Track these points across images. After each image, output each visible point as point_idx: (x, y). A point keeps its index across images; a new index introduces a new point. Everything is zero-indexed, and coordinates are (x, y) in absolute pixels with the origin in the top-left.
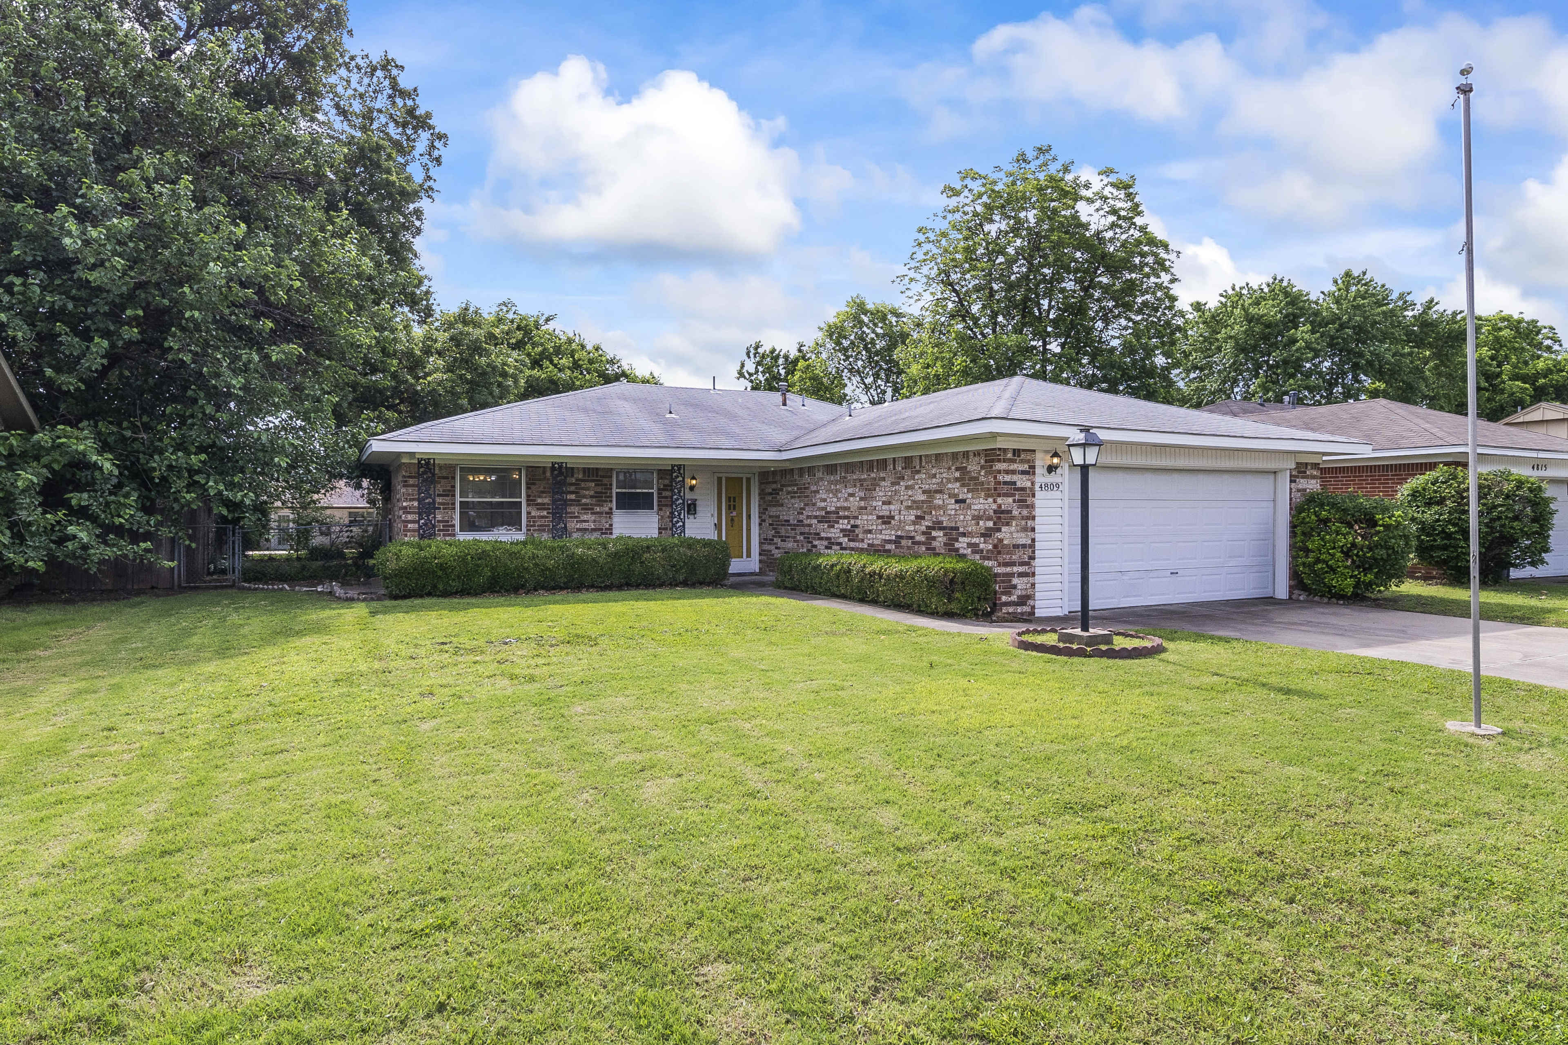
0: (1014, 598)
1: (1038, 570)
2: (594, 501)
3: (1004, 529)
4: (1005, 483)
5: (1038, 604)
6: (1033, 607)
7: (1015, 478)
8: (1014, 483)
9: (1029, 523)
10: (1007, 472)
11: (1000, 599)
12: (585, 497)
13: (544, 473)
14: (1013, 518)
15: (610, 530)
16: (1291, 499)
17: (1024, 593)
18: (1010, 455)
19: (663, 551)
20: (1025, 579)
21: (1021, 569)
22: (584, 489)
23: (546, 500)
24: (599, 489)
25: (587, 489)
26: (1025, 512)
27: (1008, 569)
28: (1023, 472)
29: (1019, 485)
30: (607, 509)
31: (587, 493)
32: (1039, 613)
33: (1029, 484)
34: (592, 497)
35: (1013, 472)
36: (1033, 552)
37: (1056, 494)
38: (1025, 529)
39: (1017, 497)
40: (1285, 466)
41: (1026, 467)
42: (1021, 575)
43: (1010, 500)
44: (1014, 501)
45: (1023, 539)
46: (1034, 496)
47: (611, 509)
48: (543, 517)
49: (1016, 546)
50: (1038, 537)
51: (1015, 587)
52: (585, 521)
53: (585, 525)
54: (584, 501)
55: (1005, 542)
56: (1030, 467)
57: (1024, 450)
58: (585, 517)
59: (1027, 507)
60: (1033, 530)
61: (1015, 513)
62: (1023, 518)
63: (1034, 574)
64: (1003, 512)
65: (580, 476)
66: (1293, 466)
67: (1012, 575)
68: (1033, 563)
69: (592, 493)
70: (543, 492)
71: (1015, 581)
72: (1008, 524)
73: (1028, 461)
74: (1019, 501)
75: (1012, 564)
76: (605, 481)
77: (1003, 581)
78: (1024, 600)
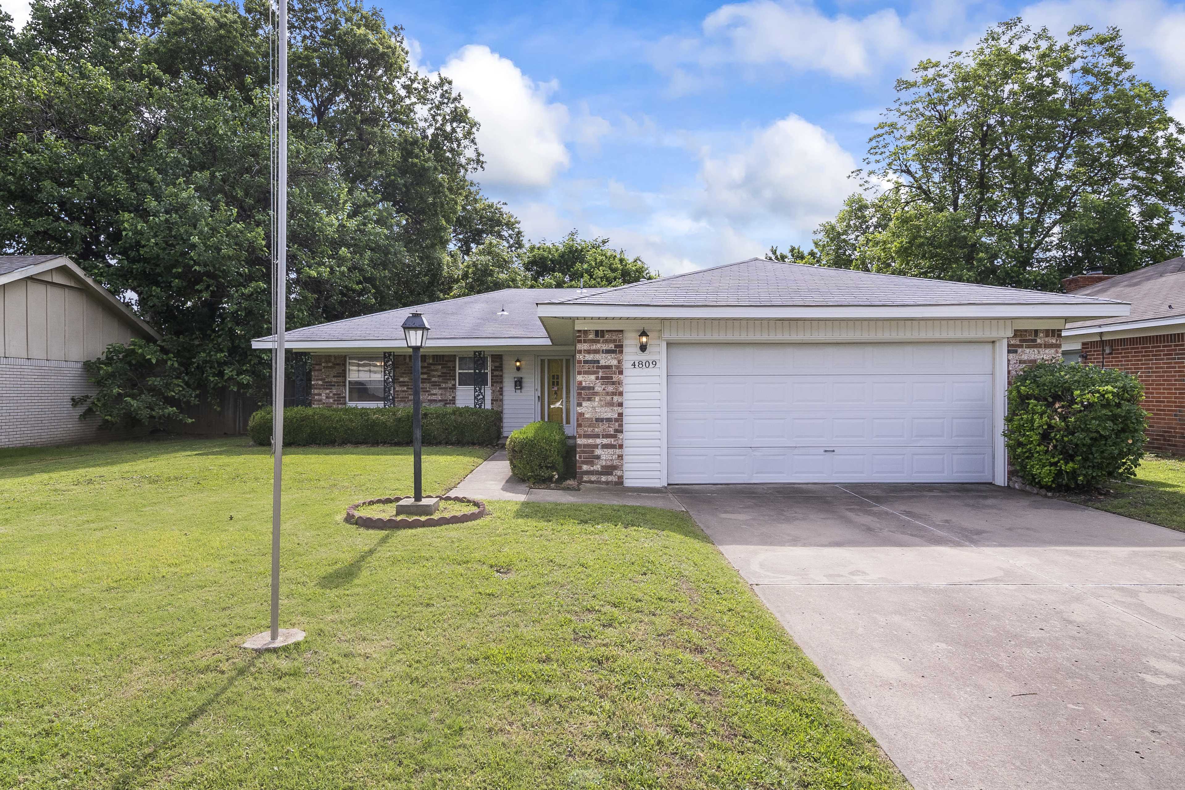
0: (597, 467)
1: (626, 443)
2: (441, 379)
3: (584, 404)
4: (586, 362)
5: (626, 475)
6: (621, 477)
7: (597, 357)
8: (598, 362)
9: (616, 398)
10: (589, 352)
11: (581, 468)
12: (434, 376)
13: (405, 359)
14: (596, 394)
15: (453, 401)
16: (1009, 372)
17: (609, 463)
18: (591, 336)
19: (437, 417)
20: (611, 451)
21: (605, 441)
22: (433, 370)
23: (406, 379)
24: (445, 371)
25: (436, 370)
26: (610, 389)
27: (590, 441)
28: (608, 352)
29: (602, 363)
30: (450, 385)
31: (435, 373)
32: (628, 483)
33: (614, 362)
34: (439, 376)
35: (596, 352)
36: (621, 425)
37: (651, 371)
38: (611, 404)
39: (600, 374)
40: (1002, 334)
41: (611, 346)
42: (605, 446)
43: (593, 377)
44: (597, 378)
45: (610, 413)
46: (621, 373)
47: (455, 385)
48: (404, 391)
49: (599, 420)
50: (626, 412)
51: (598, 457)
52: (434, 394)
53: (434, 397)
54: (433, 379)
55: (586, 416)
56: (616, 346)
57: (608, 331)
58: (434, 391)
59: (613, 383)
60: (621, 405)
61: (598, 388)
62: (607, 394)
63: (621, 447)
64: (584, 388)
65: (431, 361)
66: (1010, 334)
67: (596, 446)
68: (620, 436)
69: (439, 373)
70: (404, 373)
71: (598, 452)
72: (589, 399)
73: (615, 341)
74: (602, 378)
75: (597, 436)
76: (450, 364)
77: (584, 452)
78: (608, 470)
